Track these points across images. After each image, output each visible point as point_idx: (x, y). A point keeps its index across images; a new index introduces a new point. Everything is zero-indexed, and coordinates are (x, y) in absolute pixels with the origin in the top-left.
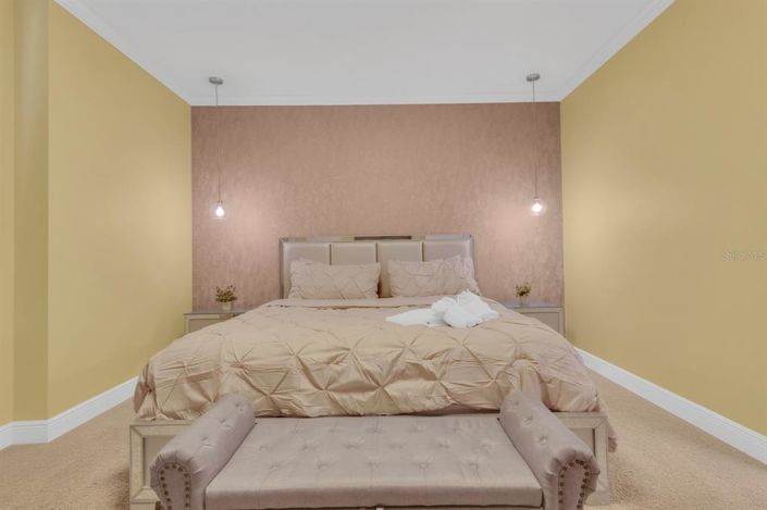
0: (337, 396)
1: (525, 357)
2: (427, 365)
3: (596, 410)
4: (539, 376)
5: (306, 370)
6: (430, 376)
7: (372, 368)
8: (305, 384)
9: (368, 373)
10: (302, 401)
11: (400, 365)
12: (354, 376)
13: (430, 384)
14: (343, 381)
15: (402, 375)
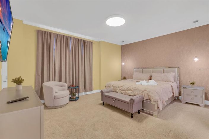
0: (122, 91)
1: (146, 91)
2: (132, 89)
3: (157, 102)
4: (148, 94)
5: (119, 87)
6: (132, 91)
7: (125, 88)
8: (118, 89)
9: (125, 89)
10: (118, 91)
11: (129, 89)
12: (123, 89)
13: (131, 92)
14: (122, 89)
15: (129, 90)
